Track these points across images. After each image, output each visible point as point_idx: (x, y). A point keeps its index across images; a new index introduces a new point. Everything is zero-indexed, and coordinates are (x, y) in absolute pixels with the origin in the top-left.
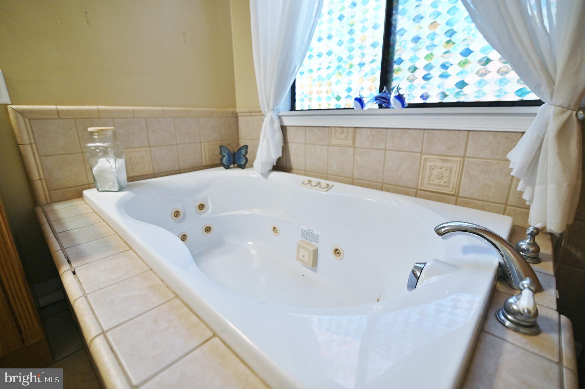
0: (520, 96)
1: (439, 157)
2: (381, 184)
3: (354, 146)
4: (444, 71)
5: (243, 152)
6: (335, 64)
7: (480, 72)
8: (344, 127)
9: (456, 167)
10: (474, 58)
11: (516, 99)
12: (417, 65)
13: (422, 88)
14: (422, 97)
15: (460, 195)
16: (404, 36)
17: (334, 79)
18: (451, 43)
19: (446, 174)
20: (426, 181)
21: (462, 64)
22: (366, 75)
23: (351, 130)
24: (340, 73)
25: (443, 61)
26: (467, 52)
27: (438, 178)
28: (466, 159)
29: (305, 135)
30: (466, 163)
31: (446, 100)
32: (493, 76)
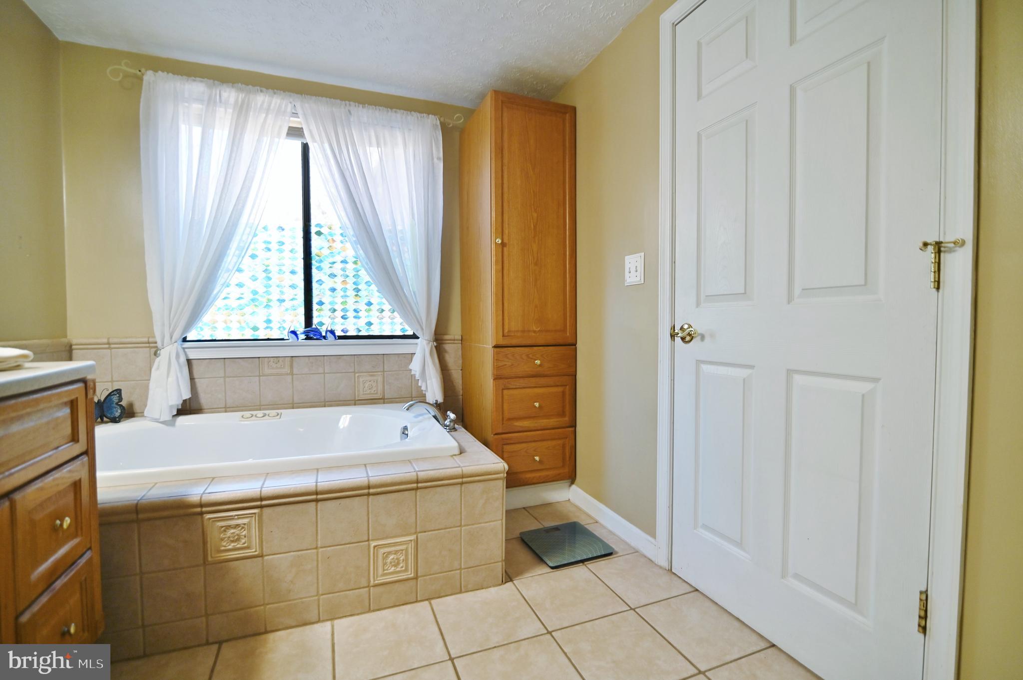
0: (403, 332)
1: (368, 374)
2: (323, 403)
3: (292, 374)
4: (356, 314)
5: (115, 399)
6: (248, 296)
7: (379, 317)
8: (279, 357)
9: (380, 379)
10: (374, 307)
11: (401, 334)
12: (336, 308)
13: (342, 324)
14: (342, 331)
15: (385, 398)
16: (322, 285)
17: (248, 310)
18: (358, 297)
19: (374, 385)
20: (361, 392)
21: (368, 311)
22: (287, 310)
23: (288, 360)
24: (256, 306)
25: (354, 307)
26: (369, 304)
27: (370, 389)
28: (385, 373)
29: (225, 367)
30: (385, 375)
31: (361, 334)
32: (387, 320)
